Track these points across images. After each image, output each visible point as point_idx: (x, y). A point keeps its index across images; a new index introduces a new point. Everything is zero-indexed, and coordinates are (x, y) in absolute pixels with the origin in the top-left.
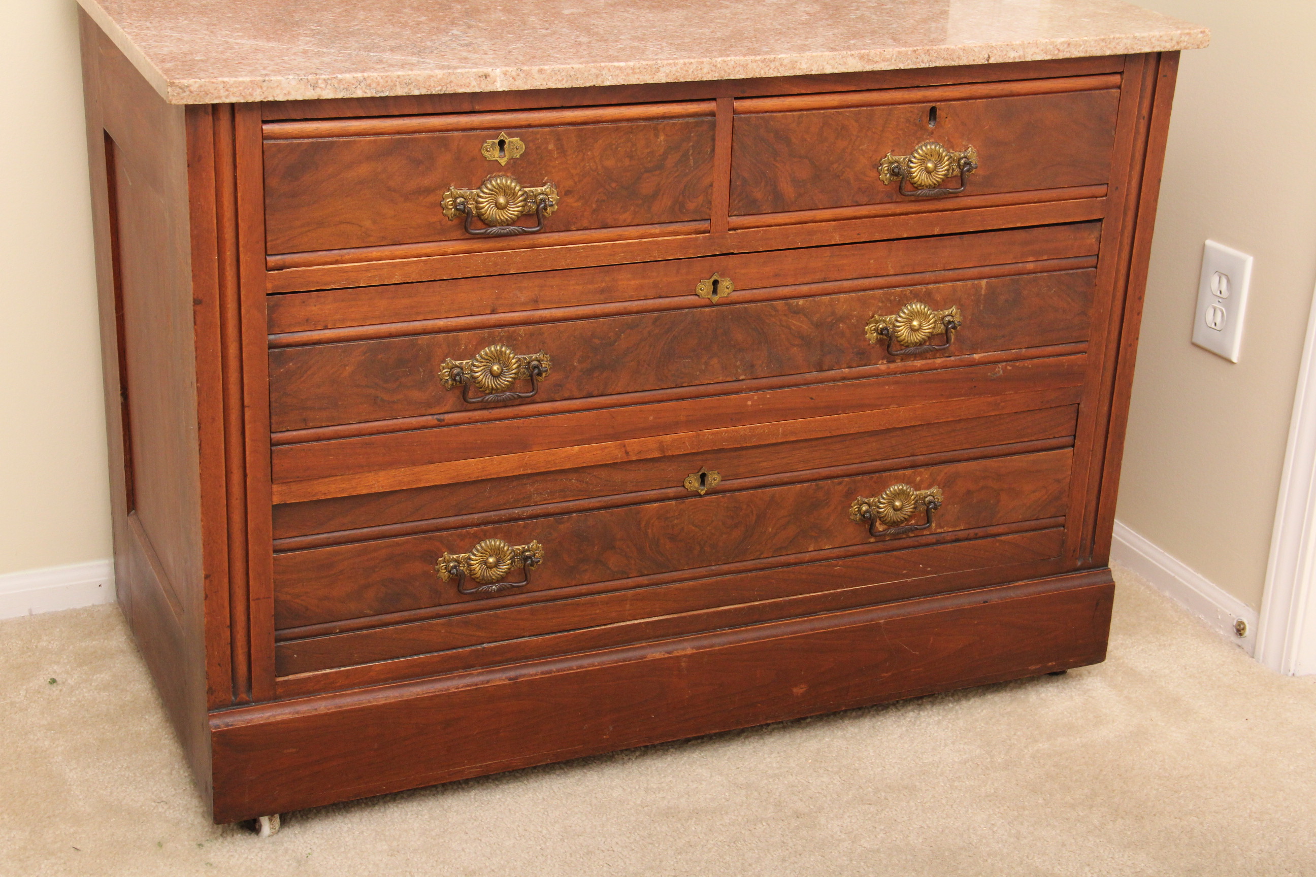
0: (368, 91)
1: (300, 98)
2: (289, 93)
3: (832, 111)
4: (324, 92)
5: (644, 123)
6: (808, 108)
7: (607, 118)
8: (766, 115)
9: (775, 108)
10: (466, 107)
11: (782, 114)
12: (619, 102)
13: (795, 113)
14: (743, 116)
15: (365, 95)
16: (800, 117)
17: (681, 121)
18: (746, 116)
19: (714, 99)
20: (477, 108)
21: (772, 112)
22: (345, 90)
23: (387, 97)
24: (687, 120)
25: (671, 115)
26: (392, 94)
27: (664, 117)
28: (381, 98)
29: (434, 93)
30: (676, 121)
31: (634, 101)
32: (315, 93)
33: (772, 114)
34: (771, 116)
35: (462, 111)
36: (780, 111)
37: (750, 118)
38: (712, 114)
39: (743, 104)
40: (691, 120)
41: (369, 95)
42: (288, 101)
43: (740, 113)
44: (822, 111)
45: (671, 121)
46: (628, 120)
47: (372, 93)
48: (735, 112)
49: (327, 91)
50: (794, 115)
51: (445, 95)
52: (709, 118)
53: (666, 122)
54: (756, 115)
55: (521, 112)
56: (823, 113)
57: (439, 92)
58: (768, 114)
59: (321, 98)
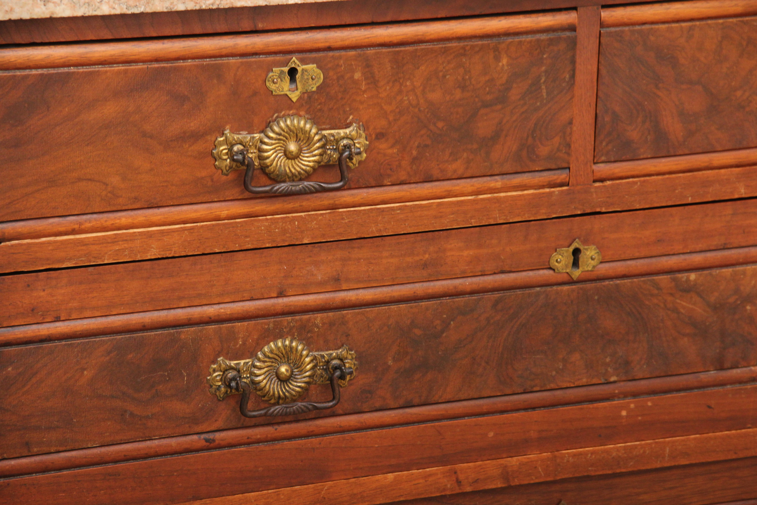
0: (116, 6)
1: (26, 16)
2: (12, 10)
3: (734, 20)
4: (58, 8)
5: (480, 43)
6: (701, 16)
7: (432, 37)
8: (644, 27)
9: (657, 18)
10: (246, 25)
11: (666, 25)
12: (448, 16)
13: (684, 24)
14: (613, 29)
15: (113, 12)
16: (691, 28)
17: (529, 38)
18: (618, 29)
19: (575, 9)
20: (260, 26)
21: (653, 23)
22: (86, 5)
23: (142, 14)
24: (538, 36)
25: (517, 30)
26: (149, 10)
27: (507, 34)
28: (133, 15)
29: (204, 7)
30: (523, 38)
31: (466, 14)
32: (47, 9)
33: (653, 26)
34: (652, 29)
35: (240, 30)
36: (664, 22)
37: (623, 32)
38: (572, 28)
39: (613, 13)
40: (543, 36)
41: (118, 12)
42: (10, 21)
43: (609, 26)
44: (721, 21)
45: (517, 39)
46: (460, 38)
47: (122, 9)
48: (602, 25)
49: (63, 6)
50: (681, 27)
51: (218, 10)
52: (568, 34)
53: (510, 40)
54: (631, 28)
55: (318, 31)
56: (722, 24)
57: (211, 7)
58: (647, 27)
59: (55, 16)
